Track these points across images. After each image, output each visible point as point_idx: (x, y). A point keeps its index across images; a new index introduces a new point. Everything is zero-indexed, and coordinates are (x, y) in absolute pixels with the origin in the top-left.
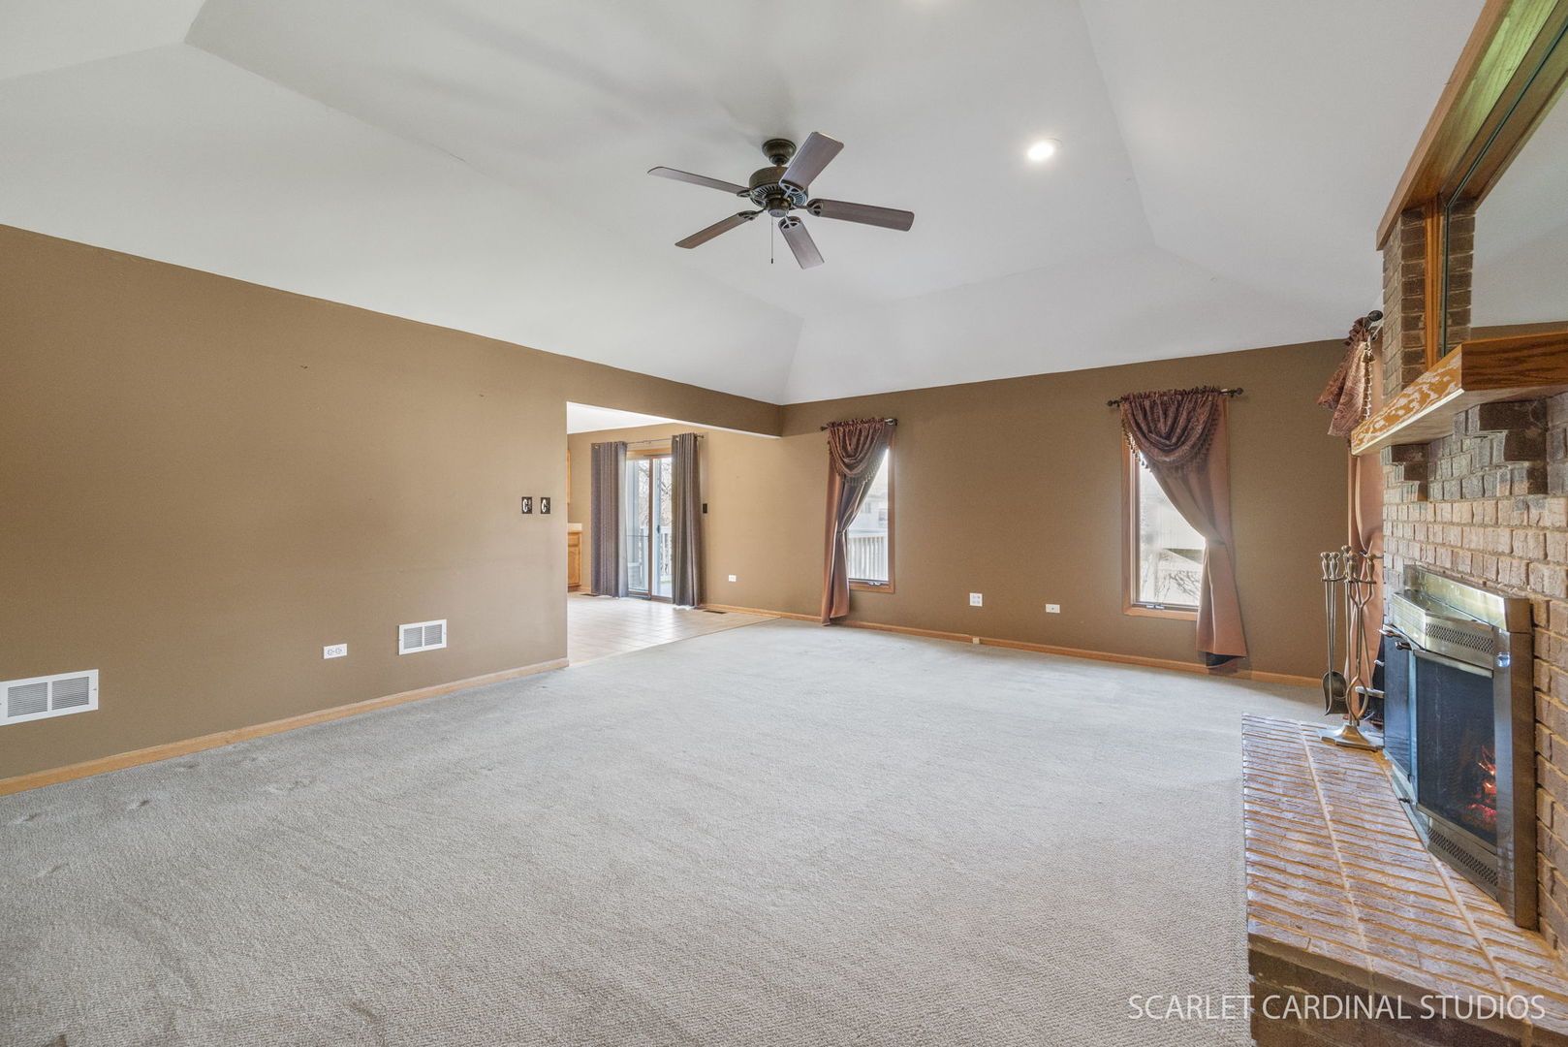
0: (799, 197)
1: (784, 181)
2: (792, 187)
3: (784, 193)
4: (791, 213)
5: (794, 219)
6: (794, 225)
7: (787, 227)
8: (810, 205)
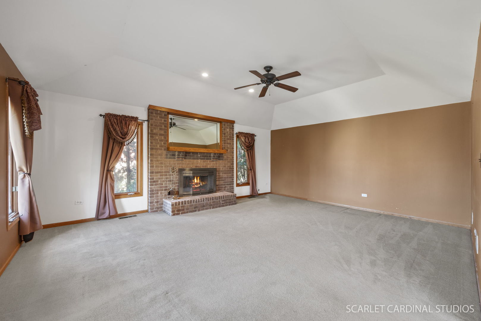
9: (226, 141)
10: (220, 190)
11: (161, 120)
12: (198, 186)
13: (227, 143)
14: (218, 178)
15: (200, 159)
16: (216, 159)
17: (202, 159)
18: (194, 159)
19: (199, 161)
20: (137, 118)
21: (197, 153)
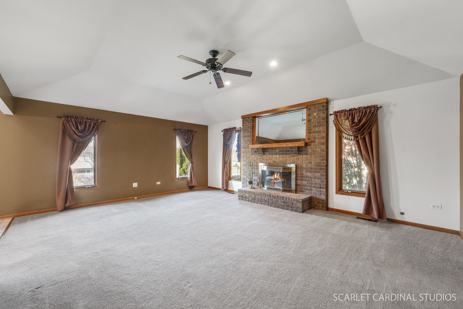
0: (220, 67)
1: (217, 62)
2: (219, 64)
3: (216, 65)
4: (217, 72)
5: (218, 73)
6: (217, 75)
7: (215, 75)
8: (223, 70)
9: (312, 129)
10: (303, 191)
11: (248, 125)
12: (277, 181)
13: (314, 132)
14: (301, 177)
15: (278, 154)
16: (295, 153)
17: (280, 154)
18: (273, 154)
19: (277, 156)
20: (235, 128)
21: (275, 148)
